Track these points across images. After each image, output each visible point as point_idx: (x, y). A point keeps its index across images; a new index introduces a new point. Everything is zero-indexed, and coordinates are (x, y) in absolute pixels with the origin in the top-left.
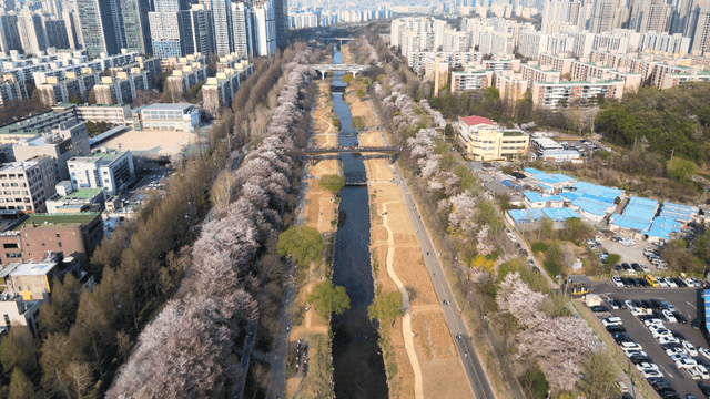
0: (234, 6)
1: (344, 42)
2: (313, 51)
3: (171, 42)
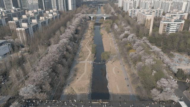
2: (90, 9)
3: (35, 4)
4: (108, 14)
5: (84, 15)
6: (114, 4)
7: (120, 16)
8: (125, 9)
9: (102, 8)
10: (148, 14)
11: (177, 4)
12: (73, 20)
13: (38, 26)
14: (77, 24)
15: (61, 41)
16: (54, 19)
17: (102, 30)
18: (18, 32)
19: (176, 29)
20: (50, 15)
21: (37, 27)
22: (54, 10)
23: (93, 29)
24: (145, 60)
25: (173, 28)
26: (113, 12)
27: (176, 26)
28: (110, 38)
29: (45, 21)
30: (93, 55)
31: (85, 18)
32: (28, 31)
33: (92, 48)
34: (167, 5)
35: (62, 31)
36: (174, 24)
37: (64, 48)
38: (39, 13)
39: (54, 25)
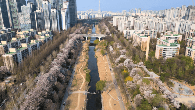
0: (52, 10)
1: (96, 24)
2: (84, 28)
3: (27, 24)
4: (103, 34)
5: (79, 35)
6: (109, 23)
7: (115, 37)
8: (119, 29)
9: (97, 26)
10: (143, 37)
11: (170, 24)
12: (66, 42)
13: (28, 51)
14: (70, 46)
15: (52, 69)
16: (47, 41)
17: (96, 52)
18: (5, 59)
19: (172, 53)
20: (43, 37)
21: (26, 52)
22: (47, 30)
23: (88, 51)
24: (143, 92)
25: (170, 52)
26: (108, 32)
27: (172, 50)
28: (105, 62)
29: (36, 44)
30: (88, 82)
31: (79, 39)
32: (17, 57)
33: (87, 74)
34: (161, 25)
35: (54, 56)
36: (171, 48)
37: (55, 77)
38: (30, 34)
39: (45, 49)
